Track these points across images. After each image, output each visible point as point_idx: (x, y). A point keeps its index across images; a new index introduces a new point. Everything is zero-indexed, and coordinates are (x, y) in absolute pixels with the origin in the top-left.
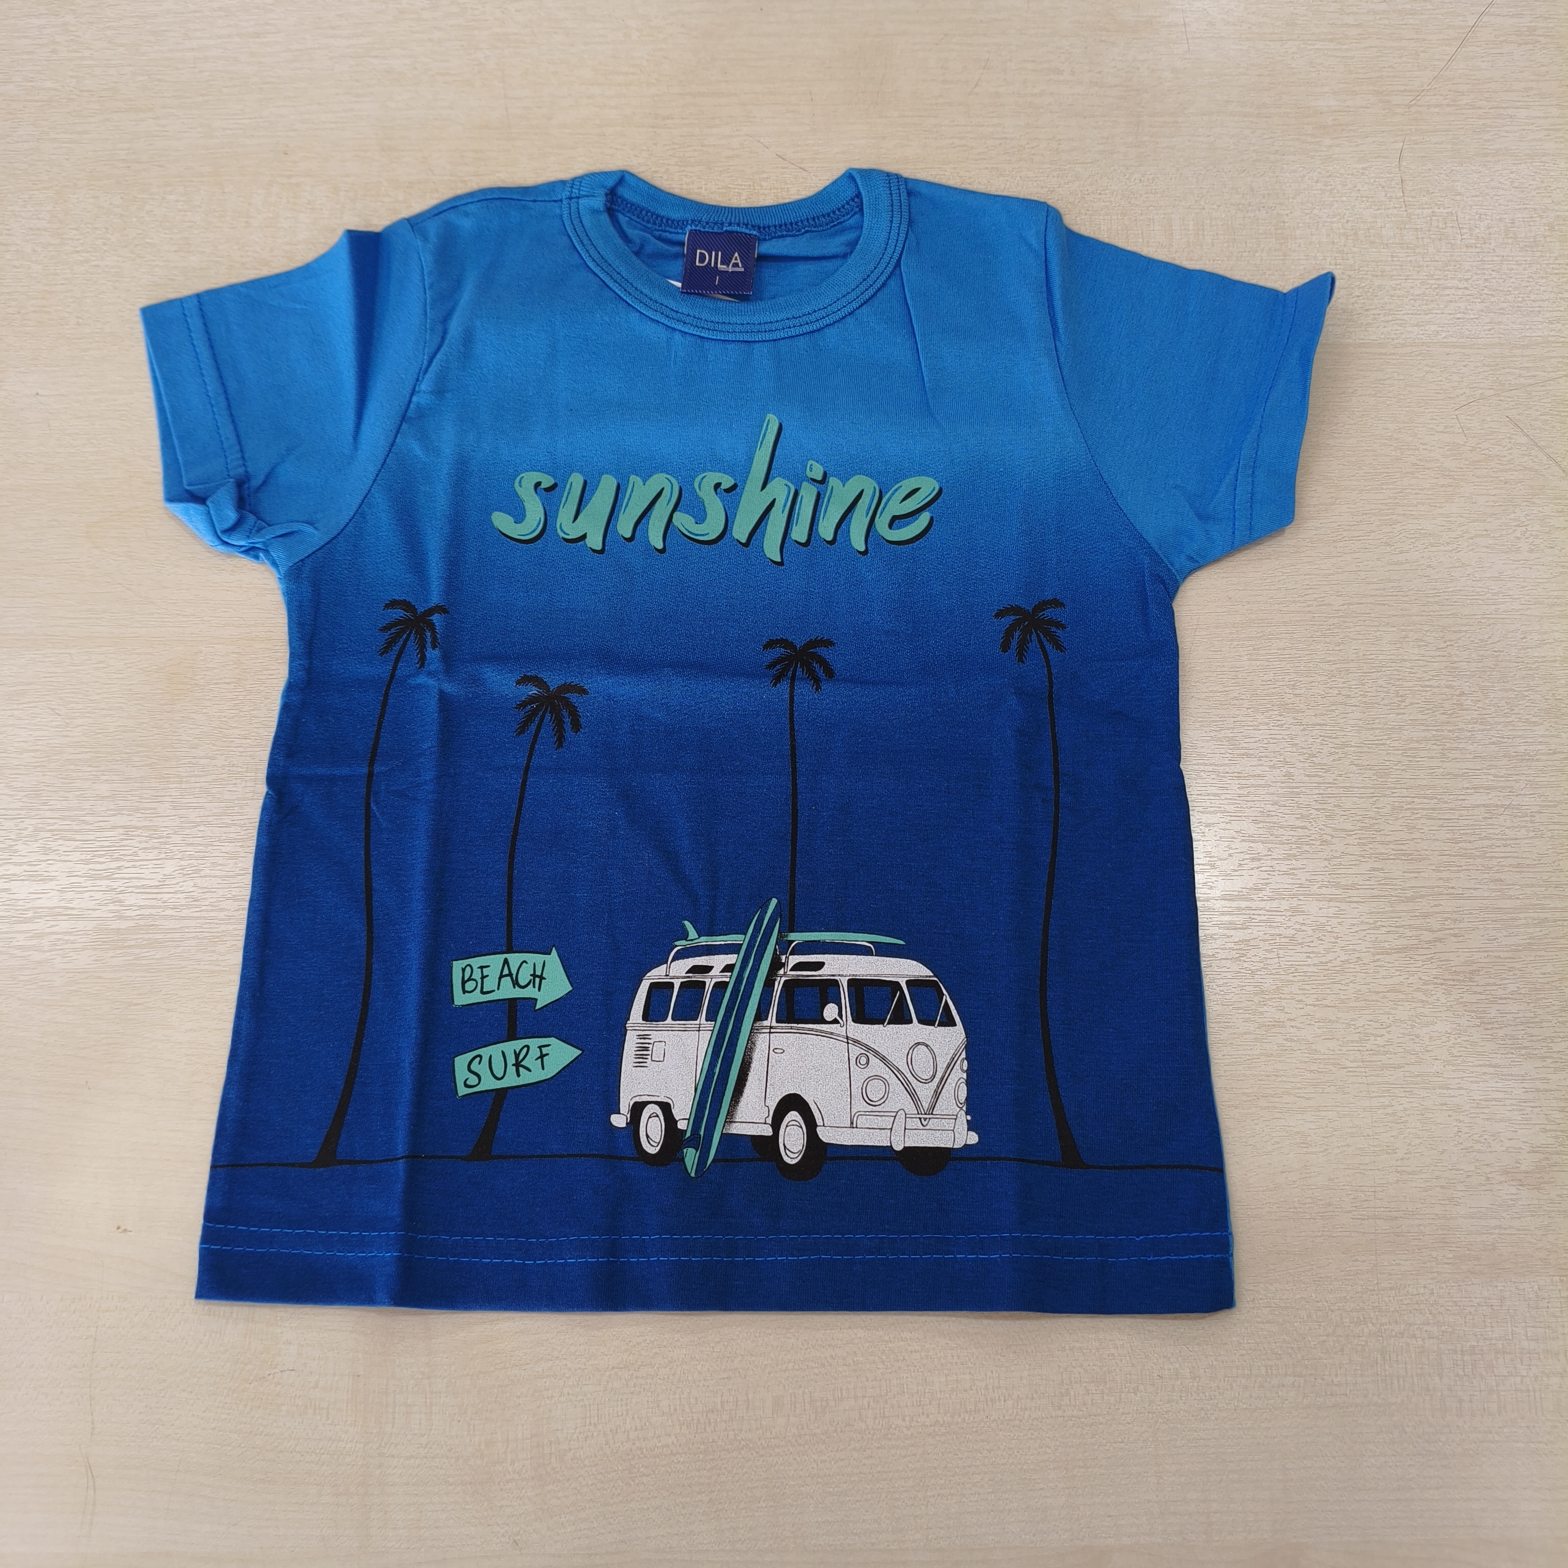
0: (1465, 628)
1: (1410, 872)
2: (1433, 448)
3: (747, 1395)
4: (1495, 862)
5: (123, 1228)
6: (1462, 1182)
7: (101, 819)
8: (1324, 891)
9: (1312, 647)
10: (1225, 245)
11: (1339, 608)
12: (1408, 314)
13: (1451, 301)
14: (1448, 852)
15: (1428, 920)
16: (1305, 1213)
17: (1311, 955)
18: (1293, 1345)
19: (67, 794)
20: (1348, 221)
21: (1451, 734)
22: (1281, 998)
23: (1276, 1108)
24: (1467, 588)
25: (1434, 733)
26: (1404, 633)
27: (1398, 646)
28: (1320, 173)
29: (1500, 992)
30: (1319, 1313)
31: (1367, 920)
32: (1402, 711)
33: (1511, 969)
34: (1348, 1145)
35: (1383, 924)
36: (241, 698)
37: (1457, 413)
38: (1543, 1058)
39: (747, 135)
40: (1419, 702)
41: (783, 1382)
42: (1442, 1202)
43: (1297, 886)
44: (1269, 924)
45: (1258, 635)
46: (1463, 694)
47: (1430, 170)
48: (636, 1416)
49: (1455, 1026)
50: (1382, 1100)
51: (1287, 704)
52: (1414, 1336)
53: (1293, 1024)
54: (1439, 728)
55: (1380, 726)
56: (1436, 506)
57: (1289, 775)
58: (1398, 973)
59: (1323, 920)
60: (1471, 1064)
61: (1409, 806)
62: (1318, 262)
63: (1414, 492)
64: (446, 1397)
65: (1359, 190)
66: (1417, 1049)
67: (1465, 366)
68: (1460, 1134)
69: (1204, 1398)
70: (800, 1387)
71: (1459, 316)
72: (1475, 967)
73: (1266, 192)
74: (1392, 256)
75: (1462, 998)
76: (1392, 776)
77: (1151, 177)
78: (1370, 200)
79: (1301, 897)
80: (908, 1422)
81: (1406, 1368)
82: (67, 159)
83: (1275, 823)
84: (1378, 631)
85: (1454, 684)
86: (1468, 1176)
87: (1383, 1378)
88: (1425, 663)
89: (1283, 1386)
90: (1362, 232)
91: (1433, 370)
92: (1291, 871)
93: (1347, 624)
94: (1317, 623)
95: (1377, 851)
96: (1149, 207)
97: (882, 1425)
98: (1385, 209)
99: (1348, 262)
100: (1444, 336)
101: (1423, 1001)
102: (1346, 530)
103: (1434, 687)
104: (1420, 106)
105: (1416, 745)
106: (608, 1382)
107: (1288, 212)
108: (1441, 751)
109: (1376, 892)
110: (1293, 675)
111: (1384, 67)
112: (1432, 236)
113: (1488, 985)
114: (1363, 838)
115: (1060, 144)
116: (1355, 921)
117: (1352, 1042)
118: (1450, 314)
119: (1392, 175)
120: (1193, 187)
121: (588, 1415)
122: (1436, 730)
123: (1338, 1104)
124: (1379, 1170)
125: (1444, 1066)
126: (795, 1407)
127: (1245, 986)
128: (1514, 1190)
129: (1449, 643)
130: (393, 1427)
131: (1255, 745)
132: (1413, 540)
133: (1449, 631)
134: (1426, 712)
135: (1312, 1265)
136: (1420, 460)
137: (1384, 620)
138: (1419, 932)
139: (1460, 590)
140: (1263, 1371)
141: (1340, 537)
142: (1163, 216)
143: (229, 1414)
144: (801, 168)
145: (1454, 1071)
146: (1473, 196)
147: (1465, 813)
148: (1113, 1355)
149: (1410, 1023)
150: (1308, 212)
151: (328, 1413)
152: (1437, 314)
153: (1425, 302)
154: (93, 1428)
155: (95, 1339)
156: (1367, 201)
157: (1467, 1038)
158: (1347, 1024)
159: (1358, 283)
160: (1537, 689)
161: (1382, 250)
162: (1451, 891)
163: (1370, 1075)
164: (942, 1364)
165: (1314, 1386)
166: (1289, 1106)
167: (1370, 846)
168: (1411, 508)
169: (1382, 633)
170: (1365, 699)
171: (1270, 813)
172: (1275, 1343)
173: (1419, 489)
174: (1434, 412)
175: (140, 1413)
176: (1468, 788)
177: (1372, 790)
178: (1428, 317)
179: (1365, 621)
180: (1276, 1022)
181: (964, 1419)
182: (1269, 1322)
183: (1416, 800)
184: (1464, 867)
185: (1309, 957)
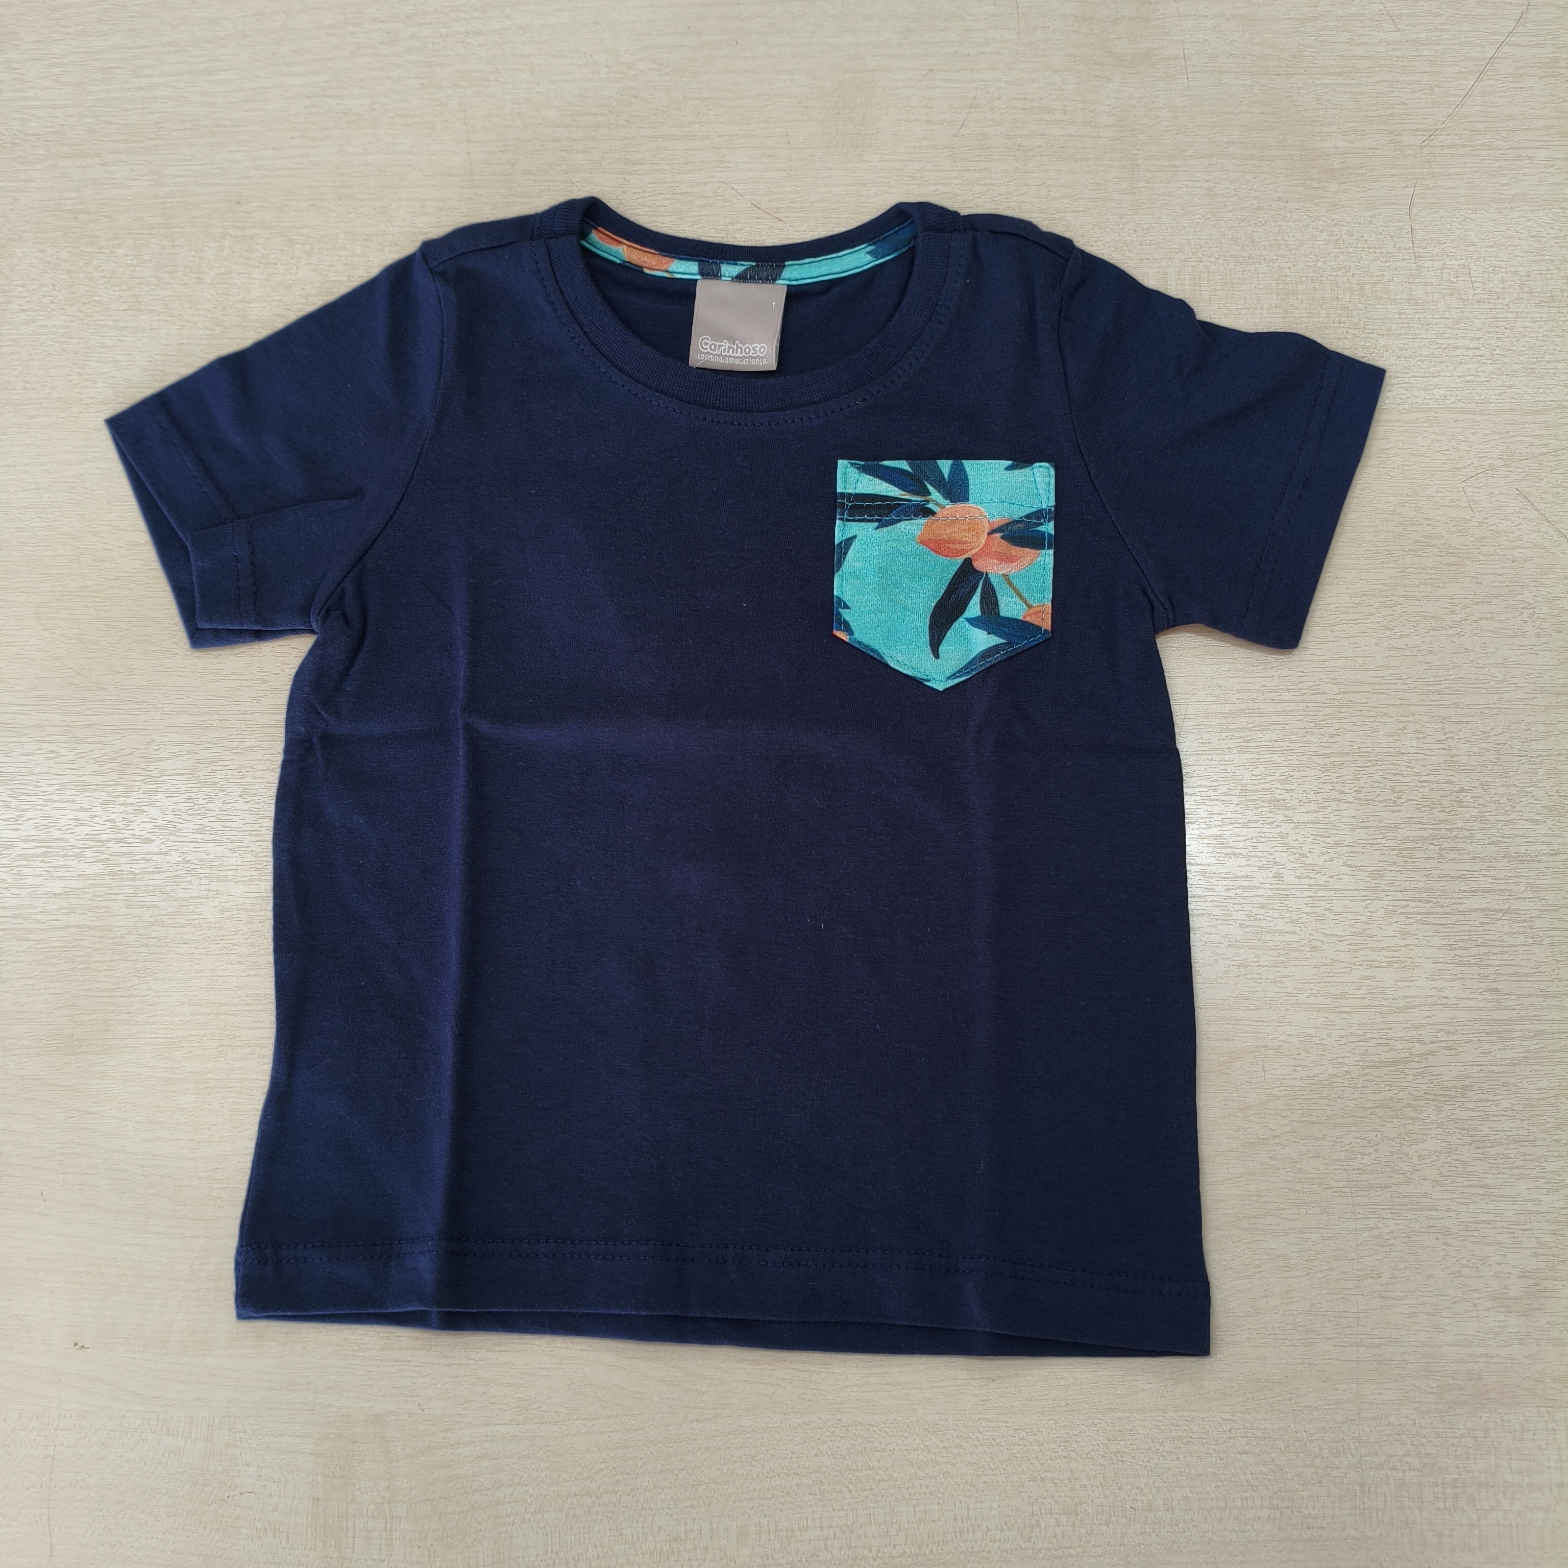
0: (1466, 719)
1: (1402, 981)
2: (1437, 523)
3: (711, 1523)
4: (1491, 970)
5: (81, 1344)
6: (1448, 1308)
7: (53, 917)
8: (1313, 1000)
9: (1304, 739)
10: (1223, 301)
11: (1334, 697)
12: (1415, 377)
13: (1461, 363)
14: (1443, 960)
15: (1420, 1032)
16: (1285, 1339)
17: (1297, 1068)
18: (1269, 1477)
19: (18, 891)
20: (1353, 275)
21: (1449, 833)
22: (1265, 1114)
23: (1258, 1230)
24: (1469, 676)
25: (1431, 831)
26: (1402, 724)
27: (1396, 738)
28: (1325, 221)
29: (1493, 1109)
30: (1297, 1444)
31: (1357, 1032)
32: (1398, 808)
33: (1504, 1084)
34: (1332, 1269)
35: (1374, 1035)
36: (195, 790)
37: (1464, 485)
38: (1536, 1179)
39: (721, 182)
40: (1417, 798)
41: (748, 1511)
42: (1427, 1329)
43: (1285, 995)
44: (1254, 1035)
45: (1249, 726)
46: (1462, 790)
47: (1442, 218)
48: (598, 1544)
49: (1445, 1144)
50: (1368, 1221)
51: (1278, 801)
52: (1394, 1468)
53: (1277, 1140)
54: (1436, 826)
55: (1375, 824)
56: (1439, 587)
57: (1278, 876)
58: (1388, 1088)
59: (1312, 1031)
60: (1461, 1184)
61: (1403, 910)
62: (1321, 320)
63: (1416, 571)
64: (407, 1522)
65: (1366, 240)
66: (1406, 1168)
67: (1474, 434)
68: (1447, 1258)
69: (1177, 1530)
70: (766, 1516)
71: (1469, 378)
72: (1467, 1082)
73: (1268, 243)
74: (1400, 313)
75: (1454, 1114)
76: (1386, 878)
77: (1146, 226)
78: (1378, 251)
79: (1289, 1007)
80: (874, 1553)
81: (1385, 1501)
82: (12, 210)
83: (1261, 927)
84: (1375, 722)
85: (1454, 779)
86: (1456, 1302)
87: (1362, 1511)
88: (1424, 757)
89: (1259, 1518)
90: (1368, 287)
91: (1440, 438)
92: (1279, 979)
93: (1341, 715)
94: (1311, 713)
95: (1369, 958)
96: (1143, 259)
97: (848, 1556)
98: (1393, 261)
99: (1353, 319)
100: (1451, 401)
101: (1412, 1118)
102: (1344, 613)
103: (1432, 782)
104: (1433, 147)
105: (1413, 845)
106: (570, 1509)
107: (1290, 265)
108: (1438, 851)
109: (1367, 1002)
110: (1285, 769)
111: (1396, 104)
112: (1443, 291)
113: (1481, 1100)
114: (1355, 945)
115: (1050, 191)
116: (1343, 1033)
117: (1338, 1160)
118: (1459, 377)
119: (1402, 224)
120: (1191, 237)
121: (550, 1543)
122: (1434, 829)
123: (1321, 1226)
124: (1363, 1295)
125: (1433, 1187)
126: (760, 1537)
127: (1229, 1101)
128: (1501, 1317)
129: (1448, 735)
130: (353, 1552)
131: (1242, 845)
132: (1414, 624)
133: (1450, 722)
134: (1424, 809)
135: (1292, 1394)
136: (1423, 536)
137: (1382, 710)
138: (1411, 1045)
139: (1463, 678)
140: (1239, 1503)
141: (1338, 620)
142: (1157, 270)
143: (188, 1536)
144: (777, 218)
145: (1443, 1191)
146: (1487, 247)
147: (1462, 918)
148: (1085, 1486)
149: (1398, 1140)
150: (1312, 264)
151: (288, 1537)
152: (1445, 376)
153: (1433, 363)
154: (52, 1550)
155: (53, 1459)
156: (1375, 253)
157: (1458, 1157)
158: (1334, 1141)
159: (1363, 343)
160: (1540, 785)
161: (1389, 306)
162: (1445, 1001)
163: (1356, 1196)
164: (910, 1494)
165: (1291, 1518)
166: (1272, 1227)
167: (1362, 952)
168: (1413, 589)
169: (1379, 724)
170: (1359, 796)
171: (1259, 916)
172: (1252, 1474)
173: (1422, 568)
174: (1439, 484)
175: (99, 1534)
176: (1465, 891)
177: (1365, 893)
178: (1435, 380)
179: (1361, 711)
180: (1260, 1139)
181: (932, 1550)
182: (1246, 1453)
183: (1410, 903)
184: (1458, 976)
185: (1295, 1071)
